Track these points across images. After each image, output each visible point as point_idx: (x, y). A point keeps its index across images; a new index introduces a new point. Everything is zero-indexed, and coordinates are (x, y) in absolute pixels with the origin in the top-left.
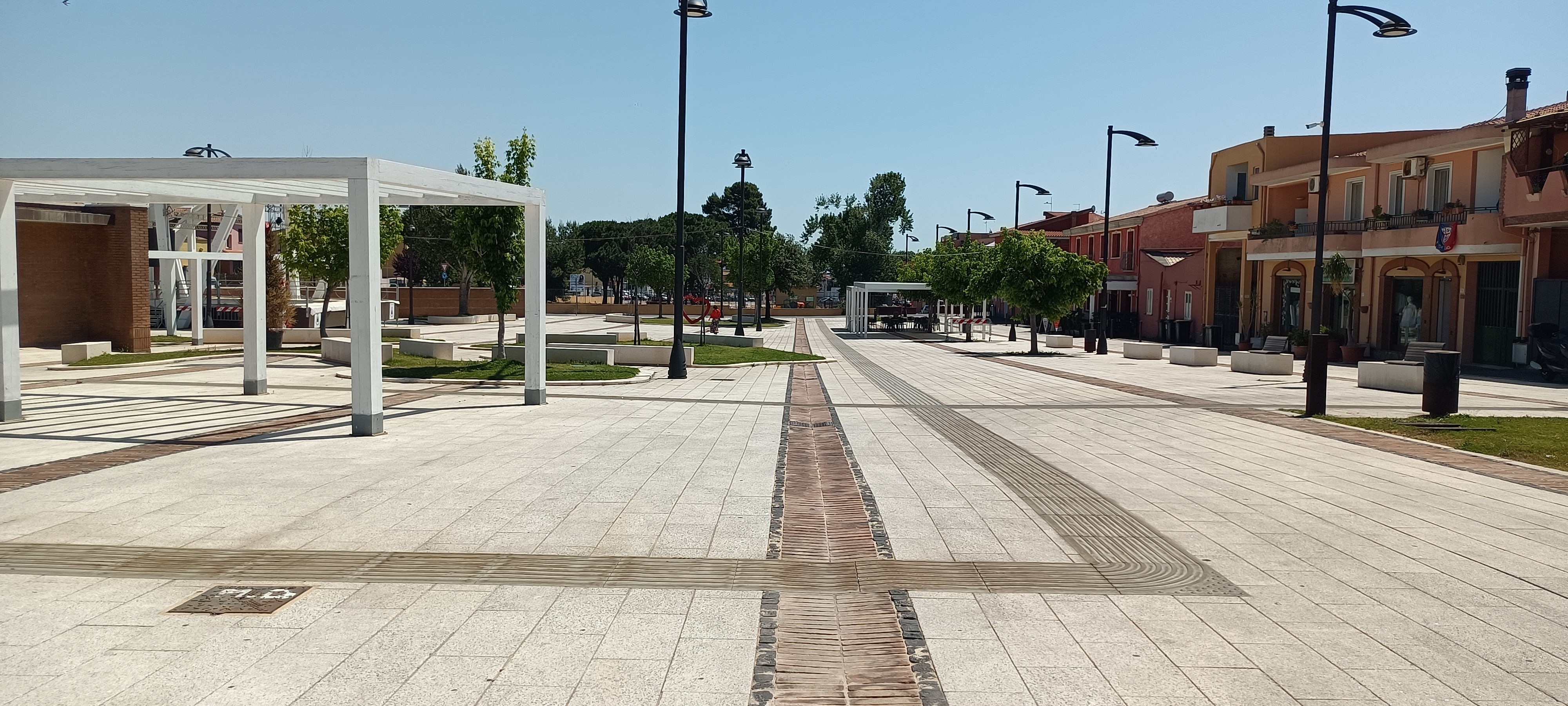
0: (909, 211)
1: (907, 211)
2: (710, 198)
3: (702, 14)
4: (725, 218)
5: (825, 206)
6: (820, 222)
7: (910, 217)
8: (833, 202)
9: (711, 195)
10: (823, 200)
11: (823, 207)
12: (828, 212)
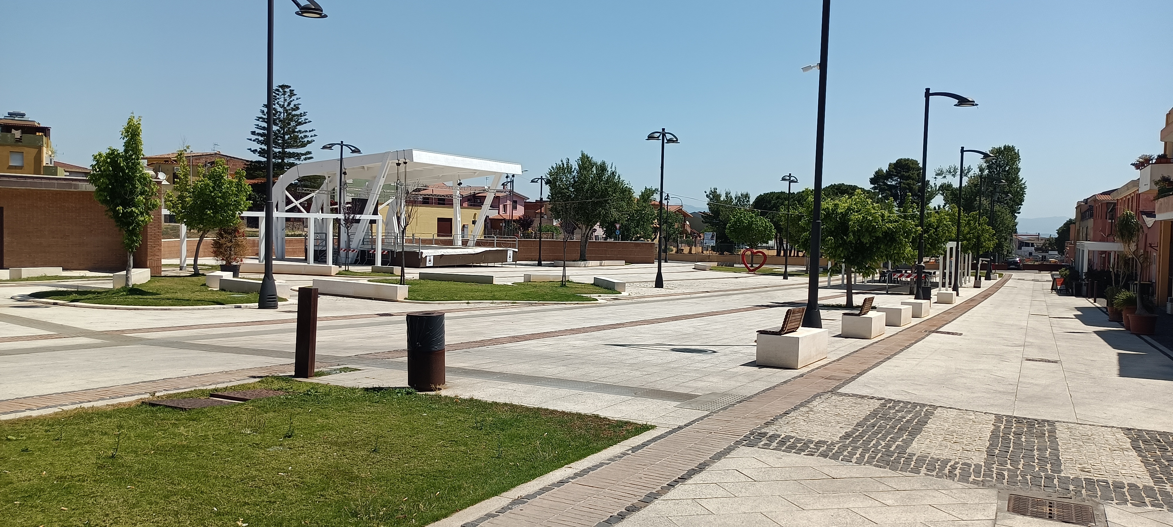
0: (1023, 179)
1: (1021, 179)
2: (876, 173)
3: (319, 16)
4: (886, 188)
5: (943, 176)
6: (938, 190)
7: (1024, 184)
8: (950, 172)
9: (877, 170)
10: (941, 171)
11: (941, 177)
12: (945, 181)
